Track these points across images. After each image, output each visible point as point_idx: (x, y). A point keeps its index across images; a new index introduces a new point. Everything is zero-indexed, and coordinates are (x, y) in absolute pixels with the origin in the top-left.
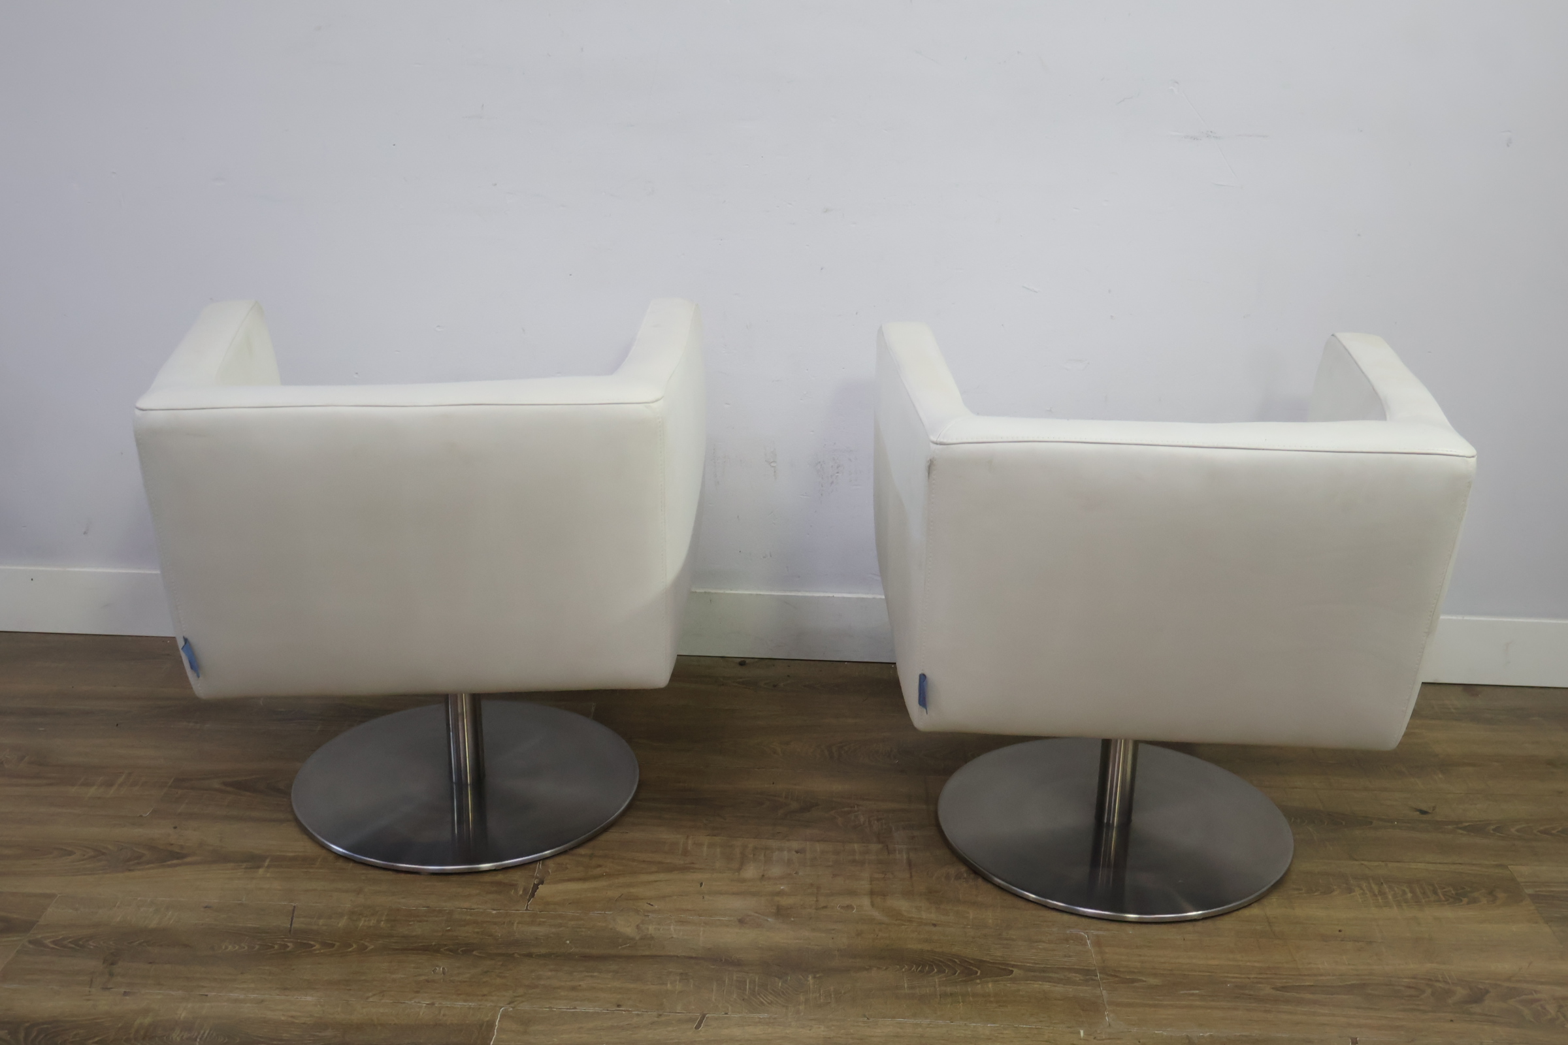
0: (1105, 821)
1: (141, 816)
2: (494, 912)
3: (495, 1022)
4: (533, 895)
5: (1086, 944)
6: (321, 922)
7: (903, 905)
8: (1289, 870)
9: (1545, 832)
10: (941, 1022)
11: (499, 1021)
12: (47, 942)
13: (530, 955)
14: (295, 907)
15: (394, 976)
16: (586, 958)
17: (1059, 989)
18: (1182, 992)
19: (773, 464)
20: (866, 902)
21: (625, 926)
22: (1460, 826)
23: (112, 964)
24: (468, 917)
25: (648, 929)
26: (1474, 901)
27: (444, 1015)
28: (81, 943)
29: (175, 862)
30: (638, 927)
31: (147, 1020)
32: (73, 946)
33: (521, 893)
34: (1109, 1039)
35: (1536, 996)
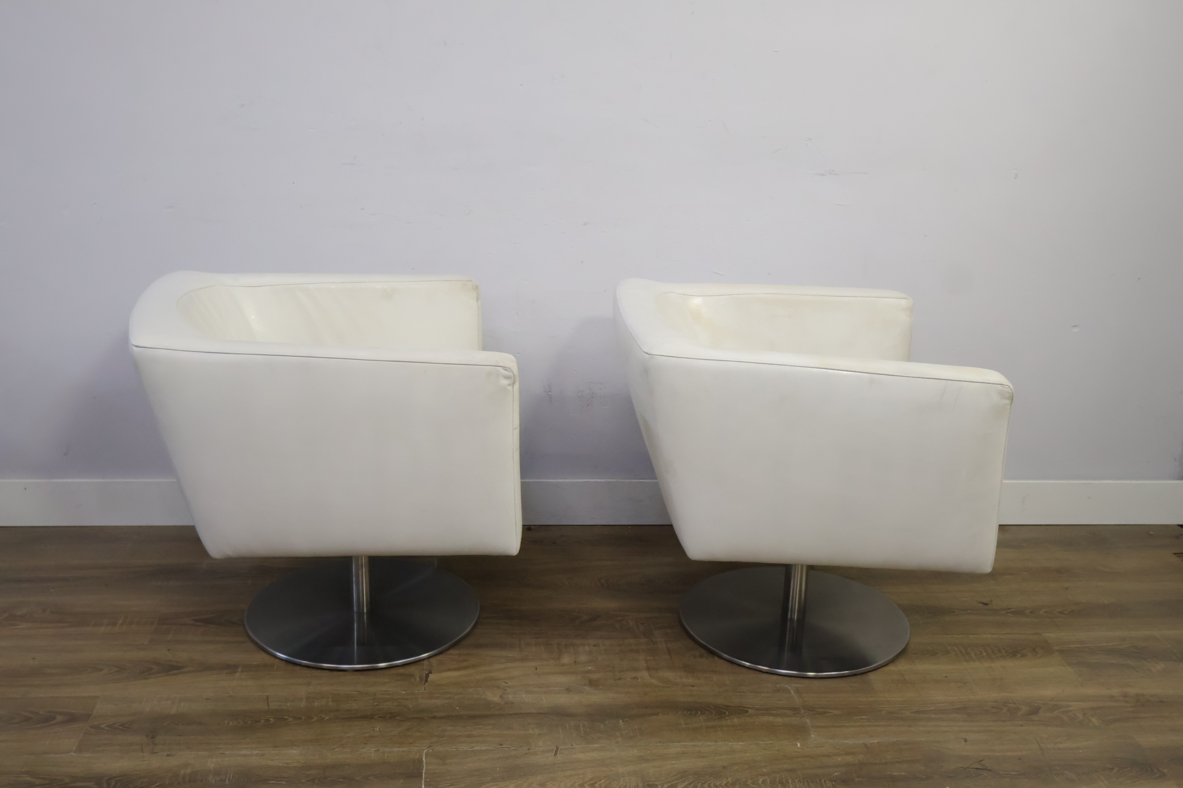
0: (789, 617)
1: (142, 644)
2: (404, 692)
3: (422, 759)
4: (426, 681)
5: (790, 693)
6: (289, 704)
7: (669, 675)
8: (908, 644)
9: (1061, 613)
10: (709, 743)
11: (425, 758)
12: (103, 726)
13: (434, 718)
14: (267, 696)
15: (348, 735)
16: (472, 717)
17: (779, 720)
18: (856, 718)
19: (550, 393)
20: (646, 674)
21: (493, 697)
22: (1009, 611)
23: (153, 738)
24: (387, 696)
25: (508, 697)
26: (1023, 656)
27: (388, 757)
28: (127, 726)
29: (176, 671)
30: (501, 697)
31: (189, 771)
32: (120, 728)
33: (418, 679)
34: (817, 747)
35: (1070, 708)
